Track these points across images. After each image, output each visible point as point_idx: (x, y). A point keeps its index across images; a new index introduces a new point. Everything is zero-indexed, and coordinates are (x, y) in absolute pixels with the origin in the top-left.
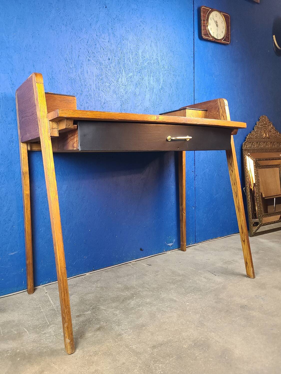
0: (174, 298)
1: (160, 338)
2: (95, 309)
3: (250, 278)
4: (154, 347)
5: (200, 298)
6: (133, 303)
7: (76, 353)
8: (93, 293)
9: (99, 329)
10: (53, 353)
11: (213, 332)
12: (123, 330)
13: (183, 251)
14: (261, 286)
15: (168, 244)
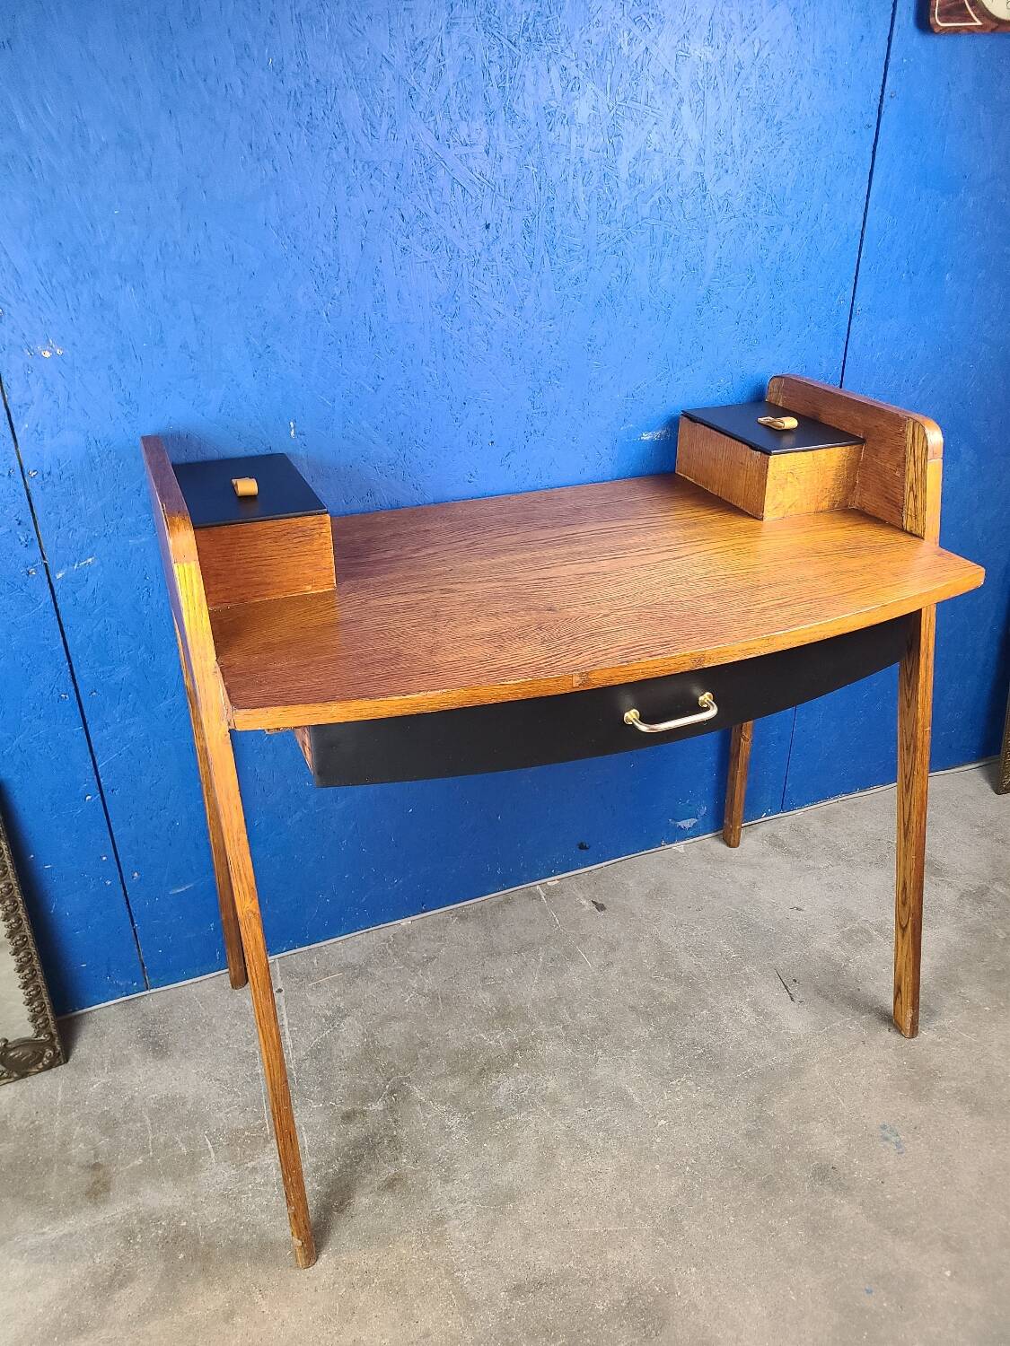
0: (630, 1090)
1: (544, 1259)
2: (398, 1093)
3: (900, 1032)
4: (518, 1290)
5: (706, 1106)
6: (506, 1085)
7: (319, 1264)
8: (404, 1018)
9: (391, 1184)
10: (263, 1252)
11: (696, 1266)
12: (452, 1200)
13: (729, 845)
14: (919, 1083)
15: (680, 824)
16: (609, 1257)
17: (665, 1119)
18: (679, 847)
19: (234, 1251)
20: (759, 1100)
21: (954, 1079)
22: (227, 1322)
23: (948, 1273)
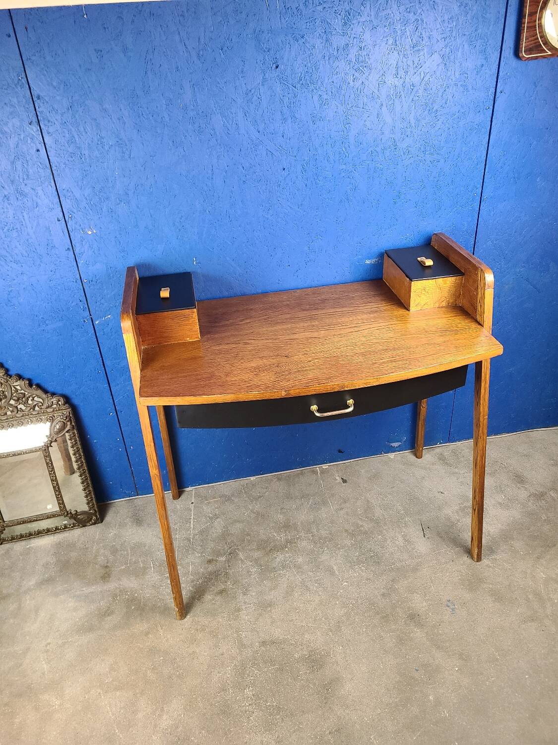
0: (335, 568)
1: (277, 633)
2: (232, 555)
3: (472, 559)
4: (264, 643)
5: (367, 579)
6: (280, 557)
7: (186, 620)
8: (243, 522)
9: (221, 592)
10: (165, 611)
11: (342, 646)
12: (245, 603)
13: (417, 457)
14: (473, 583)
15: (392, 444)
16: (306, 636)
17: (347, 582)
18: (392, 455)
19: (154, 608)
20: (393, 580)
21: (492, 584)
22: (146, 636)
23: (457, 669)
